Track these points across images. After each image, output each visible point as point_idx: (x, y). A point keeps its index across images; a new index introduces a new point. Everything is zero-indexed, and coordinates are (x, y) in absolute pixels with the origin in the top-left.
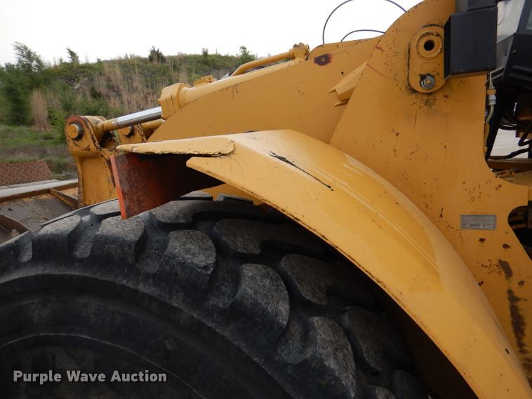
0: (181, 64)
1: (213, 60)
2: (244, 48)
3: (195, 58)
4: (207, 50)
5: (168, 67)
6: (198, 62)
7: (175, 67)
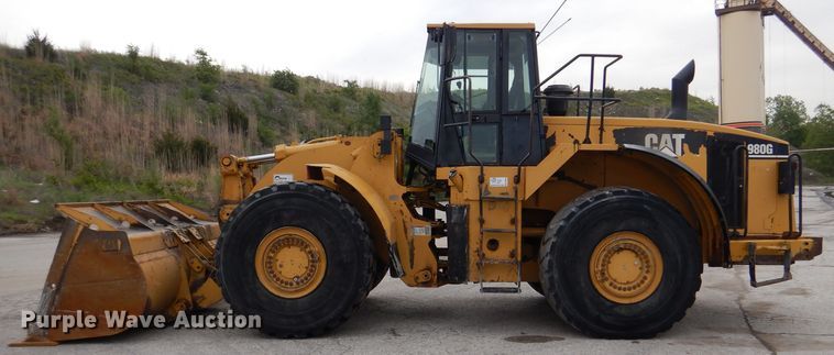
0: (87, 68)
1: (147, 68)
2: (204, 54)
3: (113, 59)
4: (137, 49)
5: (63, 71)
6: (119, 66)
7: (76, 71)
